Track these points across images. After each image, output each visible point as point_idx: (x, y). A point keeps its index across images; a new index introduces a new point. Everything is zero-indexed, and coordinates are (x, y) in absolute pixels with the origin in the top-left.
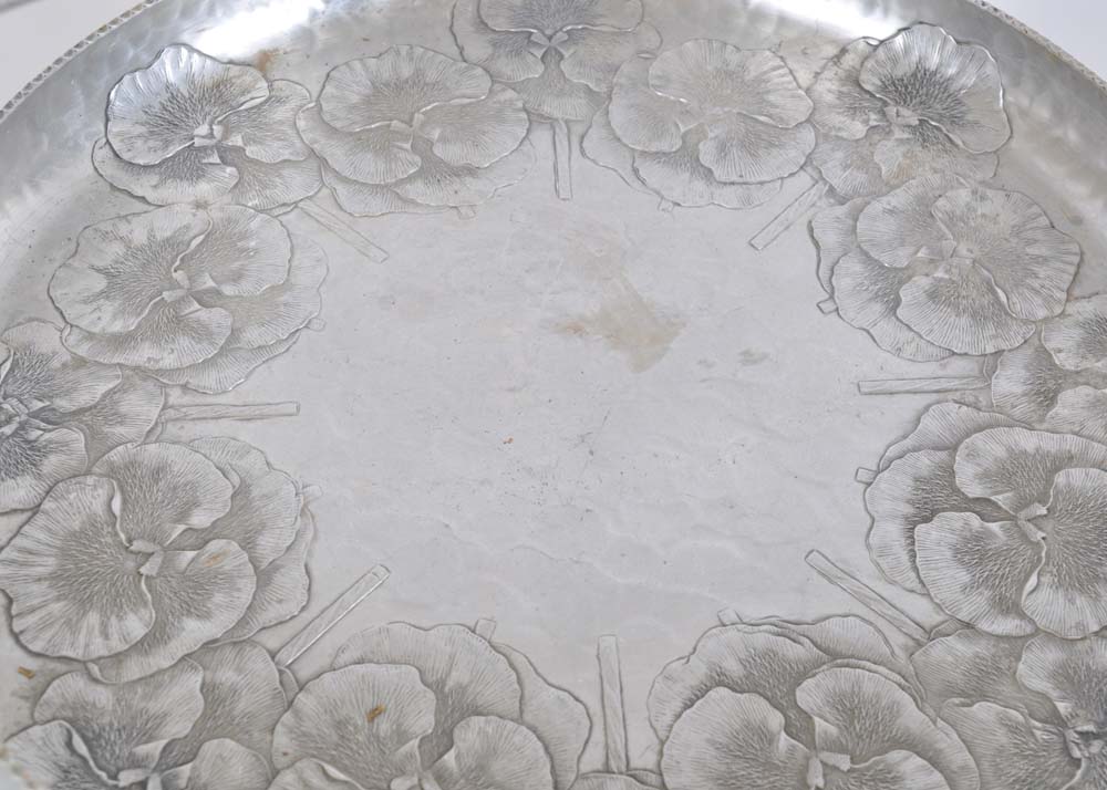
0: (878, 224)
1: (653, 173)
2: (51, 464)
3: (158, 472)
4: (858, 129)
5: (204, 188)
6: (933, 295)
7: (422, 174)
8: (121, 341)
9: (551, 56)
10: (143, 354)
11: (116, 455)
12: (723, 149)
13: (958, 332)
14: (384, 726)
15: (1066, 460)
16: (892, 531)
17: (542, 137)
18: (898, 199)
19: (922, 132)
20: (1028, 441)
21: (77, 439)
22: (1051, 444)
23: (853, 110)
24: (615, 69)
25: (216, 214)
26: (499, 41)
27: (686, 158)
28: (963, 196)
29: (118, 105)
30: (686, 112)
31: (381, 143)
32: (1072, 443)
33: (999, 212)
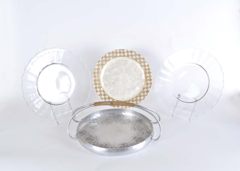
0: (135, 127)
1: (123, 124)
2: (86, 135)
3: (92, 135)
4: (136, 122)
5: (95, 123)
6: (138, 130)
7: (109, 123)
8: (90, 130)
9: (118, 118)
10: (91, 131)
11: (89, 135)
12: (127, 123)
13: (139, 132)
14: (102, 145)
15: (142, 137)
16: (132, 140)
17: (116, 122)
18: (137, 126)
19: (140, 123)
20: (141, 136)
21: (87, 134)
22: (142, 136)
23: (136, 121)
24: (121, 119)
25: (96, 125)
26: (114, 117)
27: (125, 123)
28: (141, 125)
29: (91, 119)
30: (125, 121)
31: (107, 122)
32: (144, 136)
33: (143, 126)
